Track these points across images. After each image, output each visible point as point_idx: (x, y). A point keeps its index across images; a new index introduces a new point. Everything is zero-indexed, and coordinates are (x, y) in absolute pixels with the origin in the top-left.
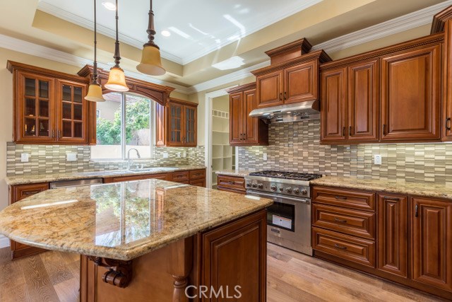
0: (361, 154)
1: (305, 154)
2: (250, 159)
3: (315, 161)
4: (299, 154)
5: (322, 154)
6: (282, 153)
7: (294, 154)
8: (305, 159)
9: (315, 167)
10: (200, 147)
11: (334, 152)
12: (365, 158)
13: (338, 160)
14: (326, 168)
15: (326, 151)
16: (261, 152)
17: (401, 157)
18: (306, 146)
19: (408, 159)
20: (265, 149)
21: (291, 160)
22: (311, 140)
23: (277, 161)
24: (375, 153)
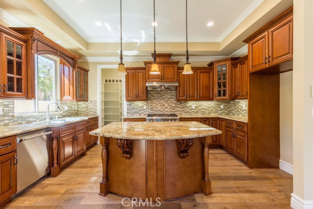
0: (188, 105)
1: (166, 105)
2: (136, 109)
3: (171, 108)
4: (164, 105)
5: (174, 105)
6: (154, 105)
7: (161, 106)
8: (166, 108)
9: (171, 111)
10: (91, 102)
11: (179, 104)
12: (189, 107)
13: (180, 108)
14: (175, 111)
15: (175, 104)
16: (143, 105)
17: (200, 106)
18: (166, 102)
19: (202, 107)
20: (145, 103)
21: (159, 108)
22: (169, 99)
23: (152, 109)
24: (192, 104)
